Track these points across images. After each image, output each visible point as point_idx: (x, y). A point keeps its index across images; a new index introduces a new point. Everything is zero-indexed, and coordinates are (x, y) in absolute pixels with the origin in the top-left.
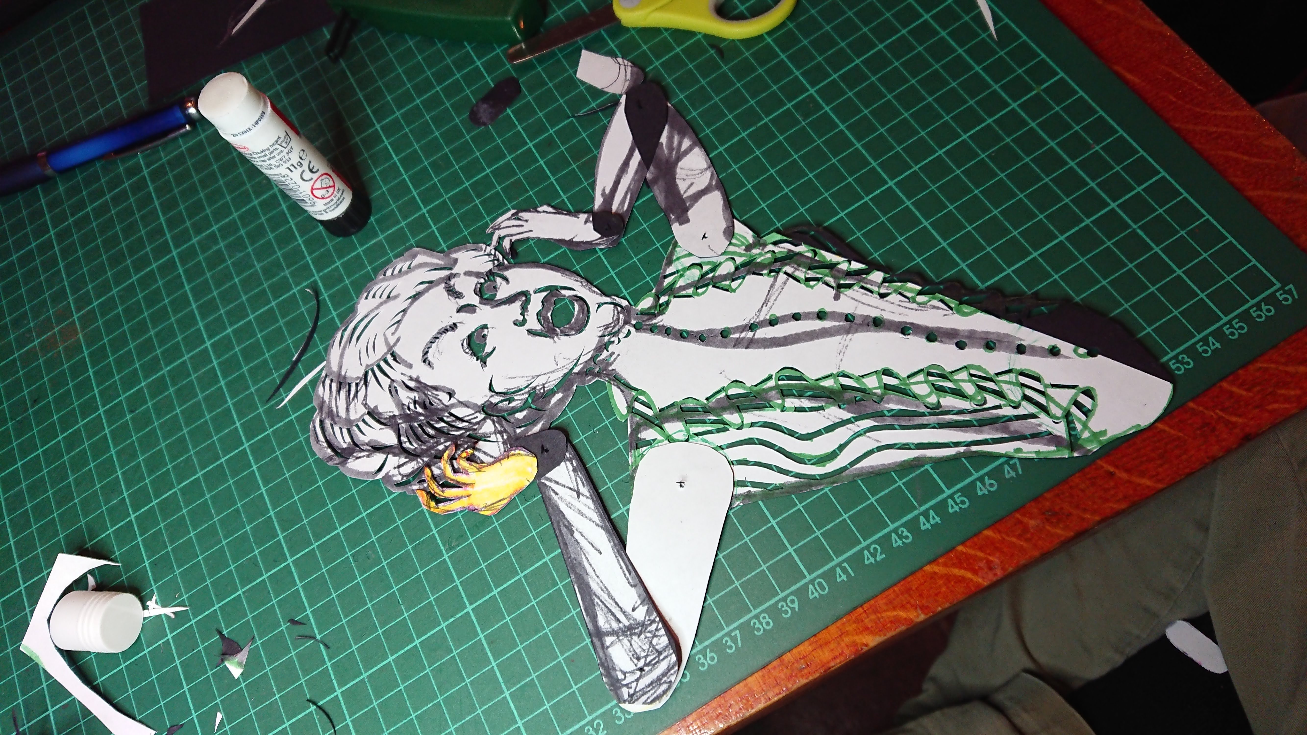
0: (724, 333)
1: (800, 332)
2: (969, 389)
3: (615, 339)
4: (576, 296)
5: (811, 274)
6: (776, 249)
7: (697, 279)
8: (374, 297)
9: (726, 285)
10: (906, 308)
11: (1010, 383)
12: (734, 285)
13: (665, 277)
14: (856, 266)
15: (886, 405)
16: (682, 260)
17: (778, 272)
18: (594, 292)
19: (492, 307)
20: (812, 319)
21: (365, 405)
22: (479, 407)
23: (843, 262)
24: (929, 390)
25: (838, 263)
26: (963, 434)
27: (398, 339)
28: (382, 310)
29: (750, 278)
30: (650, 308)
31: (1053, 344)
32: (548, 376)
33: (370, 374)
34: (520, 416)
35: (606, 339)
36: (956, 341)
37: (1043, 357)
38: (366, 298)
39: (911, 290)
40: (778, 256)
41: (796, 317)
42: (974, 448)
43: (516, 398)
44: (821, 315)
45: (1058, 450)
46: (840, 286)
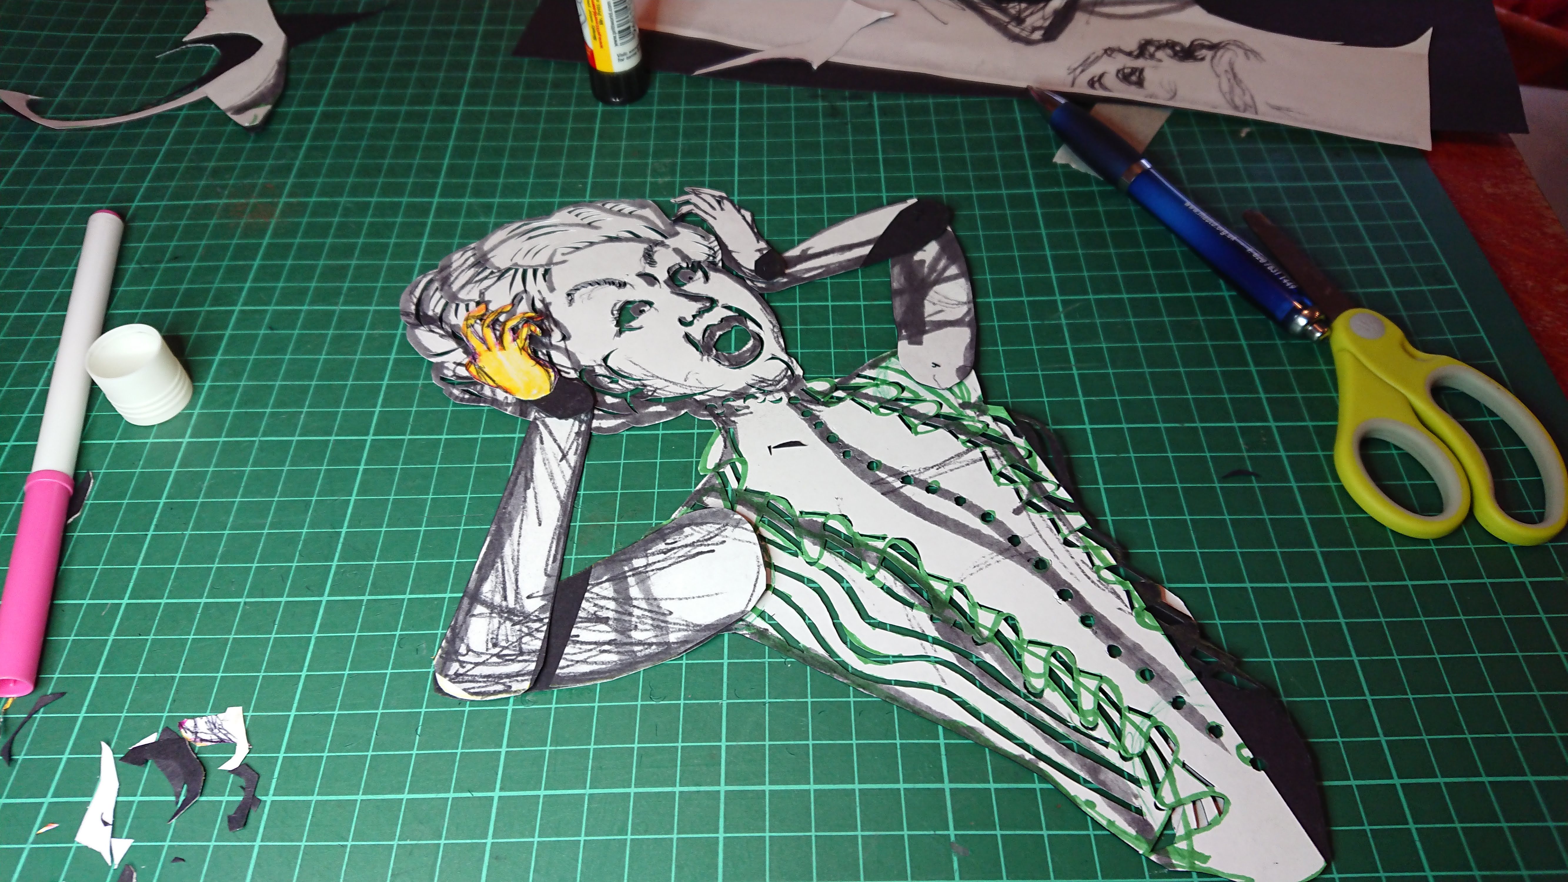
0: (872, 465)
1: (951, 517)
2: (1087, 702)
3: (761, 397)
4: (759, 335)
5: (1009, 471)
6: (992, 425)
7: (888, 398)
8: (577, 215)
9: (913, 423)
10: (1083, 571)
11: (1137, 728)
12: (922, 428)
13: (859, 376)
14: (1063, 494)
15: (982, 653)
16: (889, 371)
17: (976, 446)
18: (779, 343)
19: (672, 292)
20: (974, 514)
21: (482, 294)
22: (580, 365)
23: (1052, 482)
24: (1042, 671)
25: (1046, 481)
26: (1043, 741)
27: (564, 262)
28: (573, 230)
29: (942, 433)
30: (820, 393)
31: (1219, 722)
32: (668, 384)
33: (512, 272)
34: (609, 400)
35: (753, 390)
36: (1111, 643)
37: (1198, 729)
38: (570, 212)
39: (1103, 559)
40: (989, 432)
41: (960, 501)
42: (1042, 765)
43: (620, 382)
44: (986, 517)
45: (1136, 839)
46: (1030, 503)
